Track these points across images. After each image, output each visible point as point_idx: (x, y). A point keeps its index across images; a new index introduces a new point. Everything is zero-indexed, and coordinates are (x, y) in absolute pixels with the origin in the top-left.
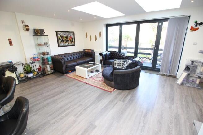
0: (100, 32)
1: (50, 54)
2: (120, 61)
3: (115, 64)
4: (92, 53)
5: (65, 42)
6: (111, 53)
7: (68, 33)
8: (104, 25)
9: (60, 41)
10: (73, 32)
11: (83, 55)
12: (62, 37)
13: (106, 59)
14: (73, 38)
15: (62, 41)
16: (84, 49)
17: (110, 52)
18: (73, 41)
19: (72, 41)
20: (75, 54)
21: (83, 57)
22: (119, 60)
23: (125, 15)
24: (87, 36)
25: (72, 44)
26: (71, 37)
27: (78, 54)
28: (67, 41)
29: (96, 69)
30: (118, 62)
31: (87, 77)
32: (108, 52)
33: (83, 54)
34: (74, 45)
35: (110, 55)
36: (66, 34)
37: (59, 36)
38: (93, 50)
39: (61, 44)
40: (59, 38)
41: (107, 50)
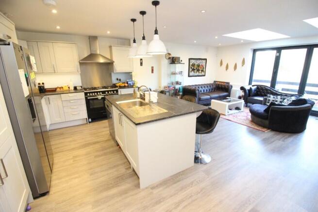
0: (244, 59)
1: (182, 84)
2: (277, 98)
3: (267, 101)
4: (228, 86)
5: (196, 71)
6: (258, 88)
7: (200, 61)
8: (251, 49)
9: (191, 70)
10: (206, 59)
11: (215, 89)
12: (193, 65)
13: (249, 95)
14: (205, 67)
15: (193, 70)
16: (215, 82)
17: (256, 87)
18: (204, 70)
19: (202, 71)
20: (206, 86)
21: (214, 91)
22: (275, 97)
23: (289, 37)
24: (221, 64)
25: (203, 74)
26: (202, 66)
27: (208, 86)
28: (198, 70)
29: (236, 107)
30: (274, 99)
31: (226, 114)
32: (253, 86)
33: (214, 86)
34: (204, 76)
35: (255, 90)
36: (198, 62)
37: (191, 64)
38: (228, 83)
39: (192, 74)
40: (190, 66)
41: (250, 83)
